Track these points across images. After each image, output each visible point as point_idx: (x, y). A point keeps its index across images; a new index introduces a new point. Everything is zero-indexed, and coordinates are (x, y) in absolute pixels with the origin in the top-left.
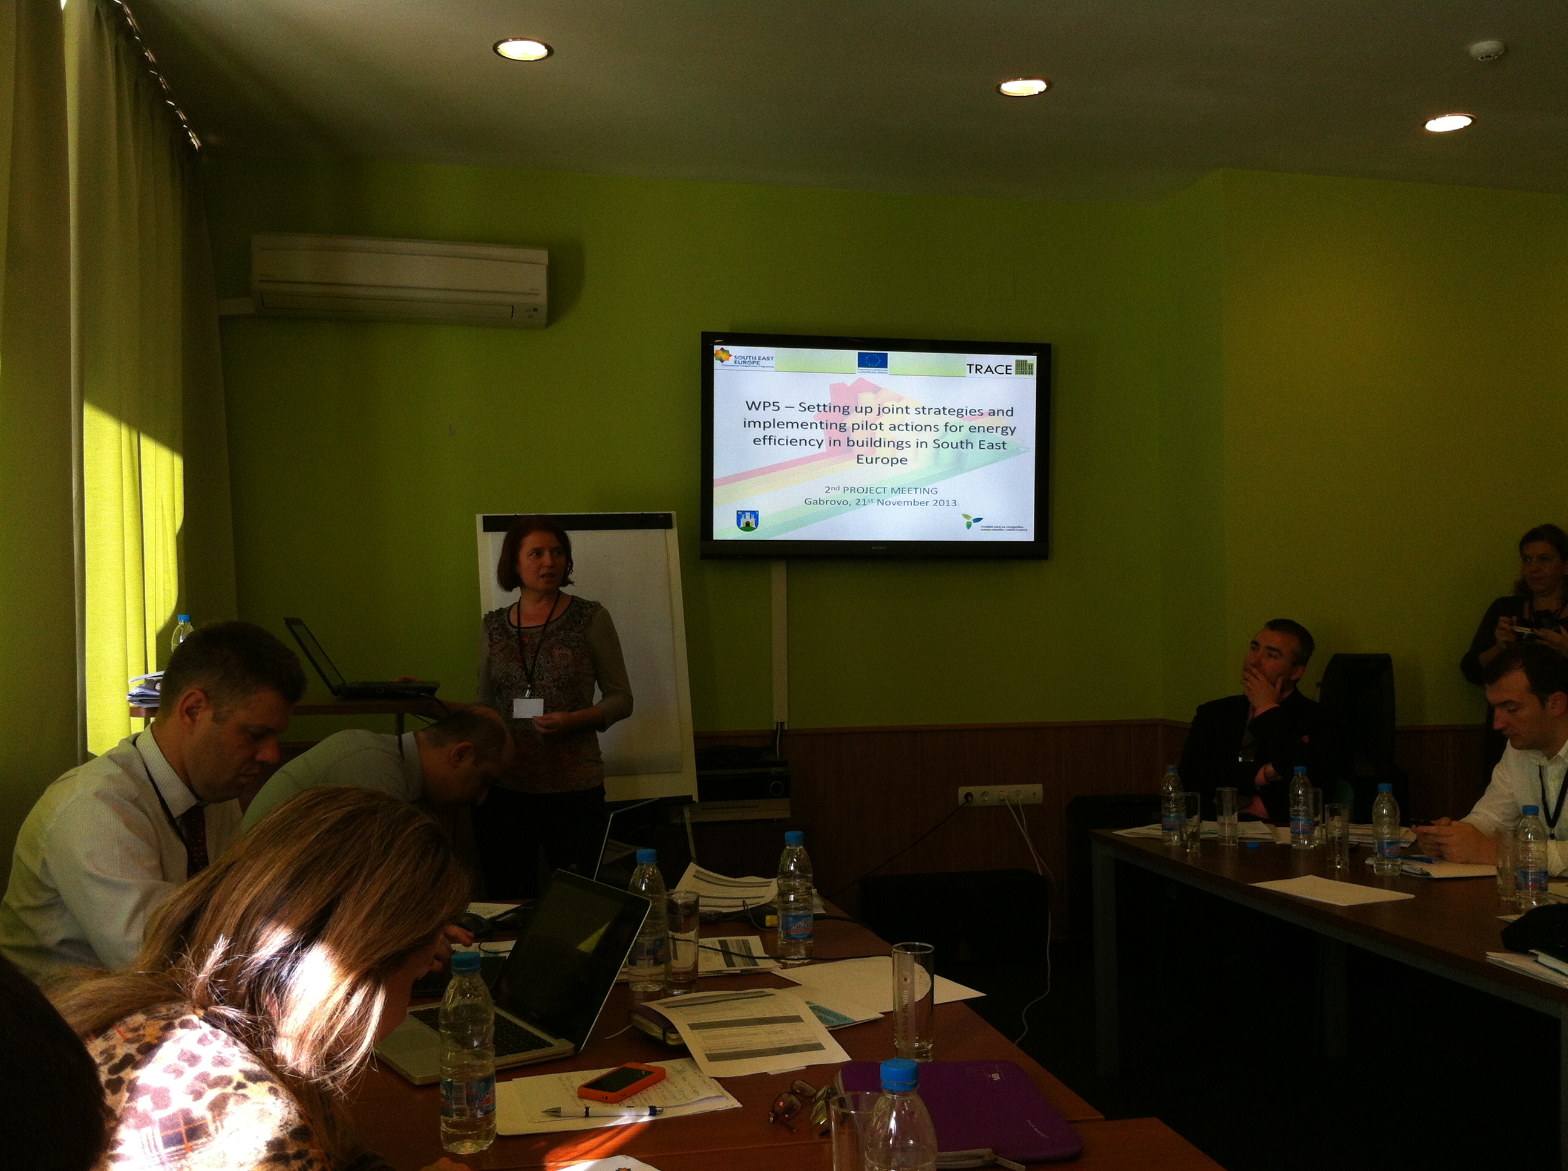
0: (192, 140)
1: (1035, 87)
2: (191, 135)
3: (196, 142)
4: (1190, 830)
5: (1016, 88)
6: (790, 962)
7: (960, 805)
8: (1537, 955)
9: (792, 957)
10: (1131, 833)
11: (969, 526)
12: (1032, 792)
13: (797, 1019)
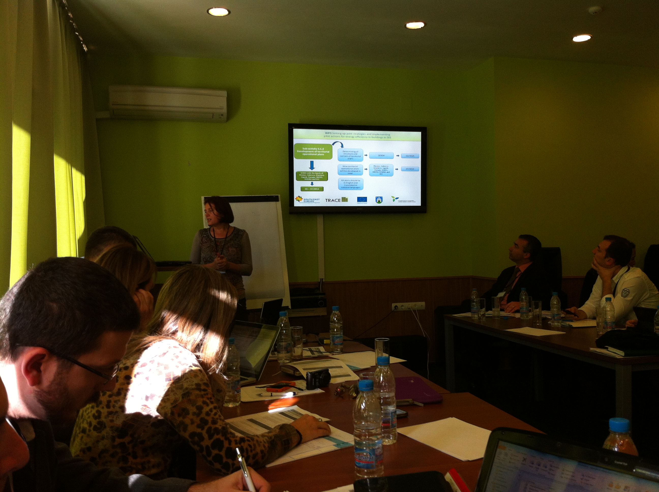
0: (84, 48)
1: (419, 25)
2: (84, 46)
3: (85, 49)
4: (482, 313)
5: (412, 26)
6: (335, 353)
7: (393, 310)
8: (607, 348)
9: (335, 352)
10: (460, 315)
11: (394, 200)
12: (421, 305)
13: (341, 367)
